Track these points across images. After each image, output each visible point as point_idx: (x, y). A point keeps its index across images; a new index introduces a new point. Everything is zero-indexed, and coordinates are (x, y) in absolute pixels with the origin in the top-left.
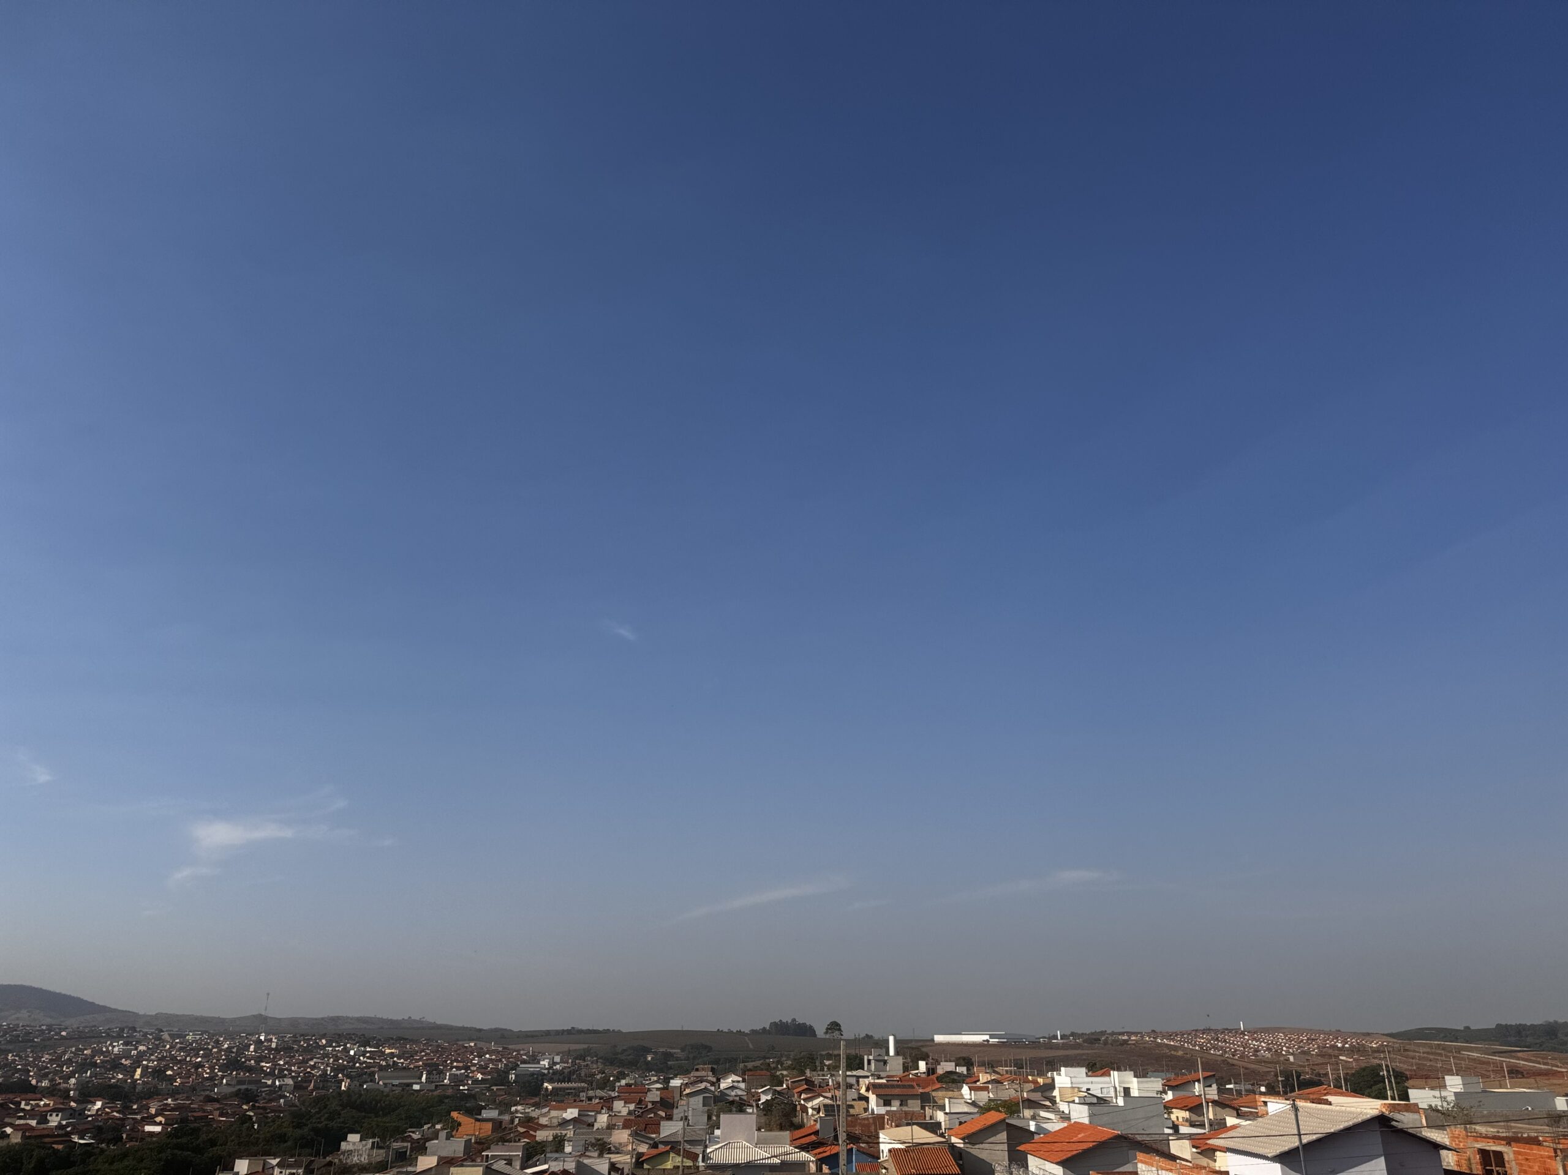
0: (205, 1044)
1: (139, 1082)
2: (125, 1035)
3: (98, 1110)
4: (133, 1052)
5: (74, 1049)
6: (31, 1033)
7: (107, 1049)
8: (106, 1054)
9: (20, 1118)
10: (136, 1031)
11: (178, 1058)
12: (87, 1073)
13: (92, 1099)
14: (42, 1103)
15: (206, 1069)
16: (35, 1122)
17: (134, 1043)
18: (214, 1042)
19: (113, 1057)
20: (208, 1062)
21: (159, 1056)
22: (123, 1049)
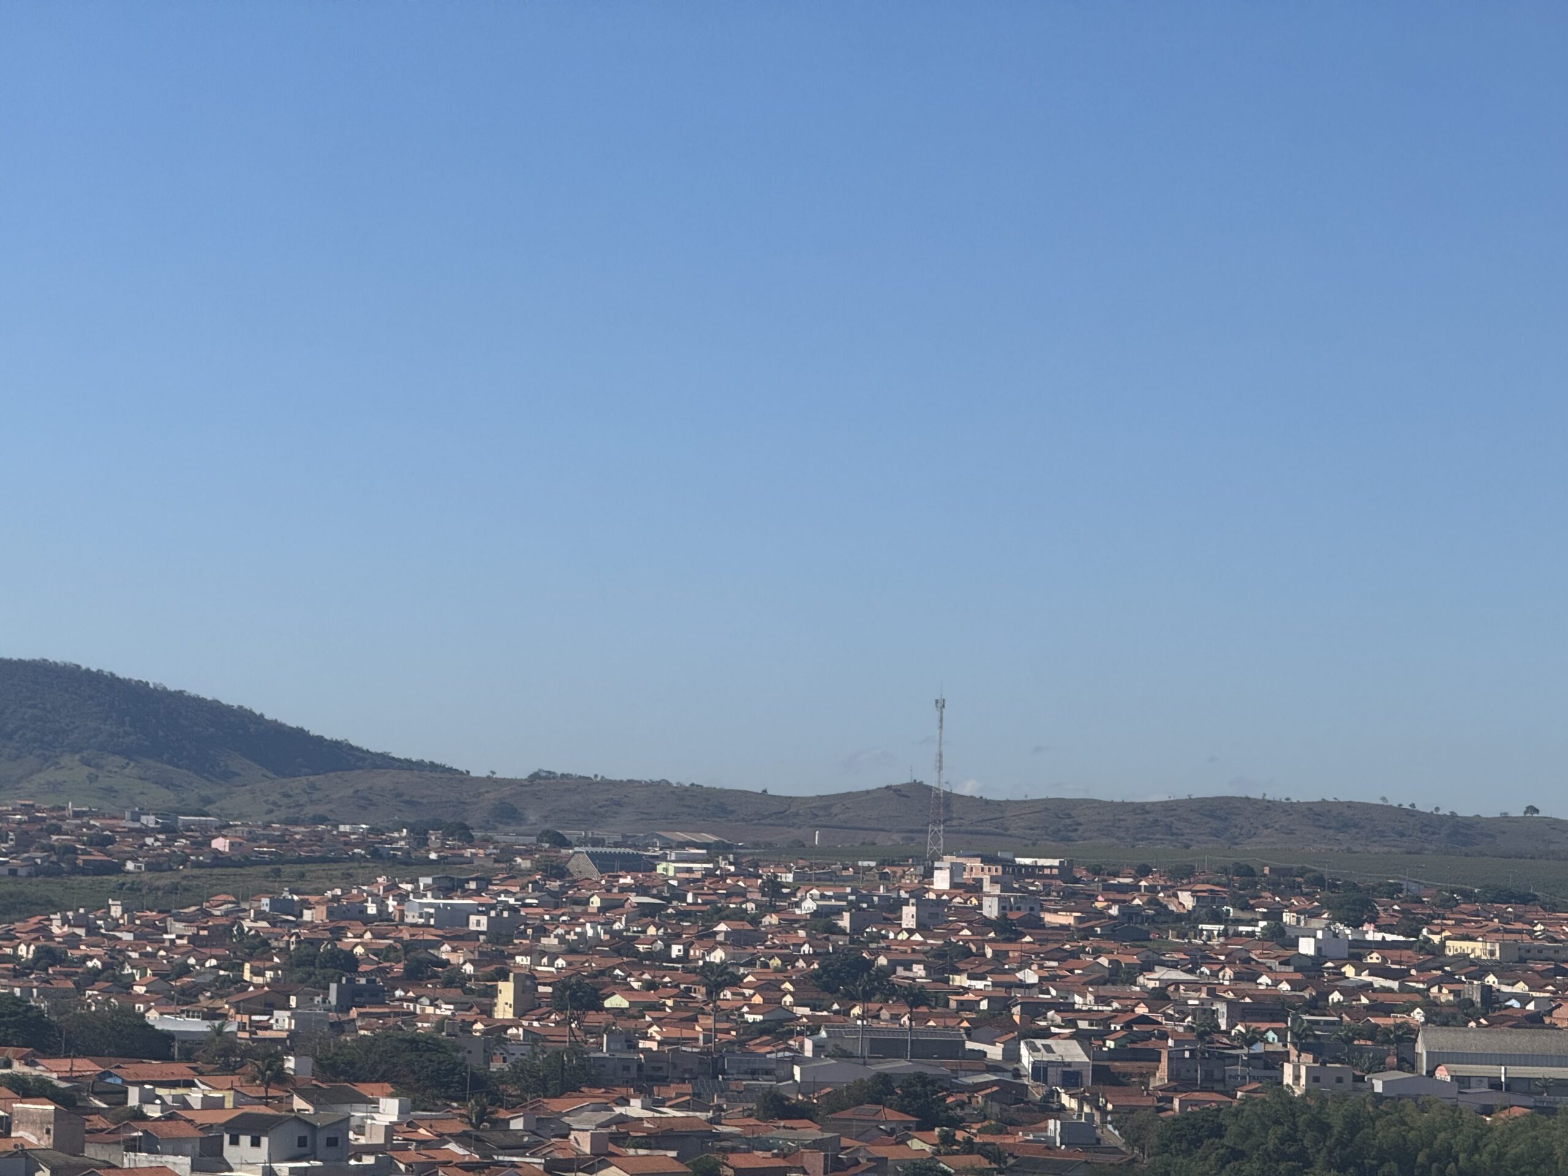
0: (728, 895)
1: (512, 1031)
2: (434, 855)
3: (390, 1130)
4: (473, 919)
5: (265, 903)
6: (111, 840)
7: (381, 904)
8: (383, 926)
9: (133, 1146)
10: (470, 841)
11: (641, 948)
12: (326, 994)
13: (363, 1088)
14: (195, 1096)
15: (748, 992)
16: (188, 1160)
17: (473, 885)
18: (761, 889)
19: (406, 936)
20: (751, 964)
21: (572, 937)
22: (436, 907)
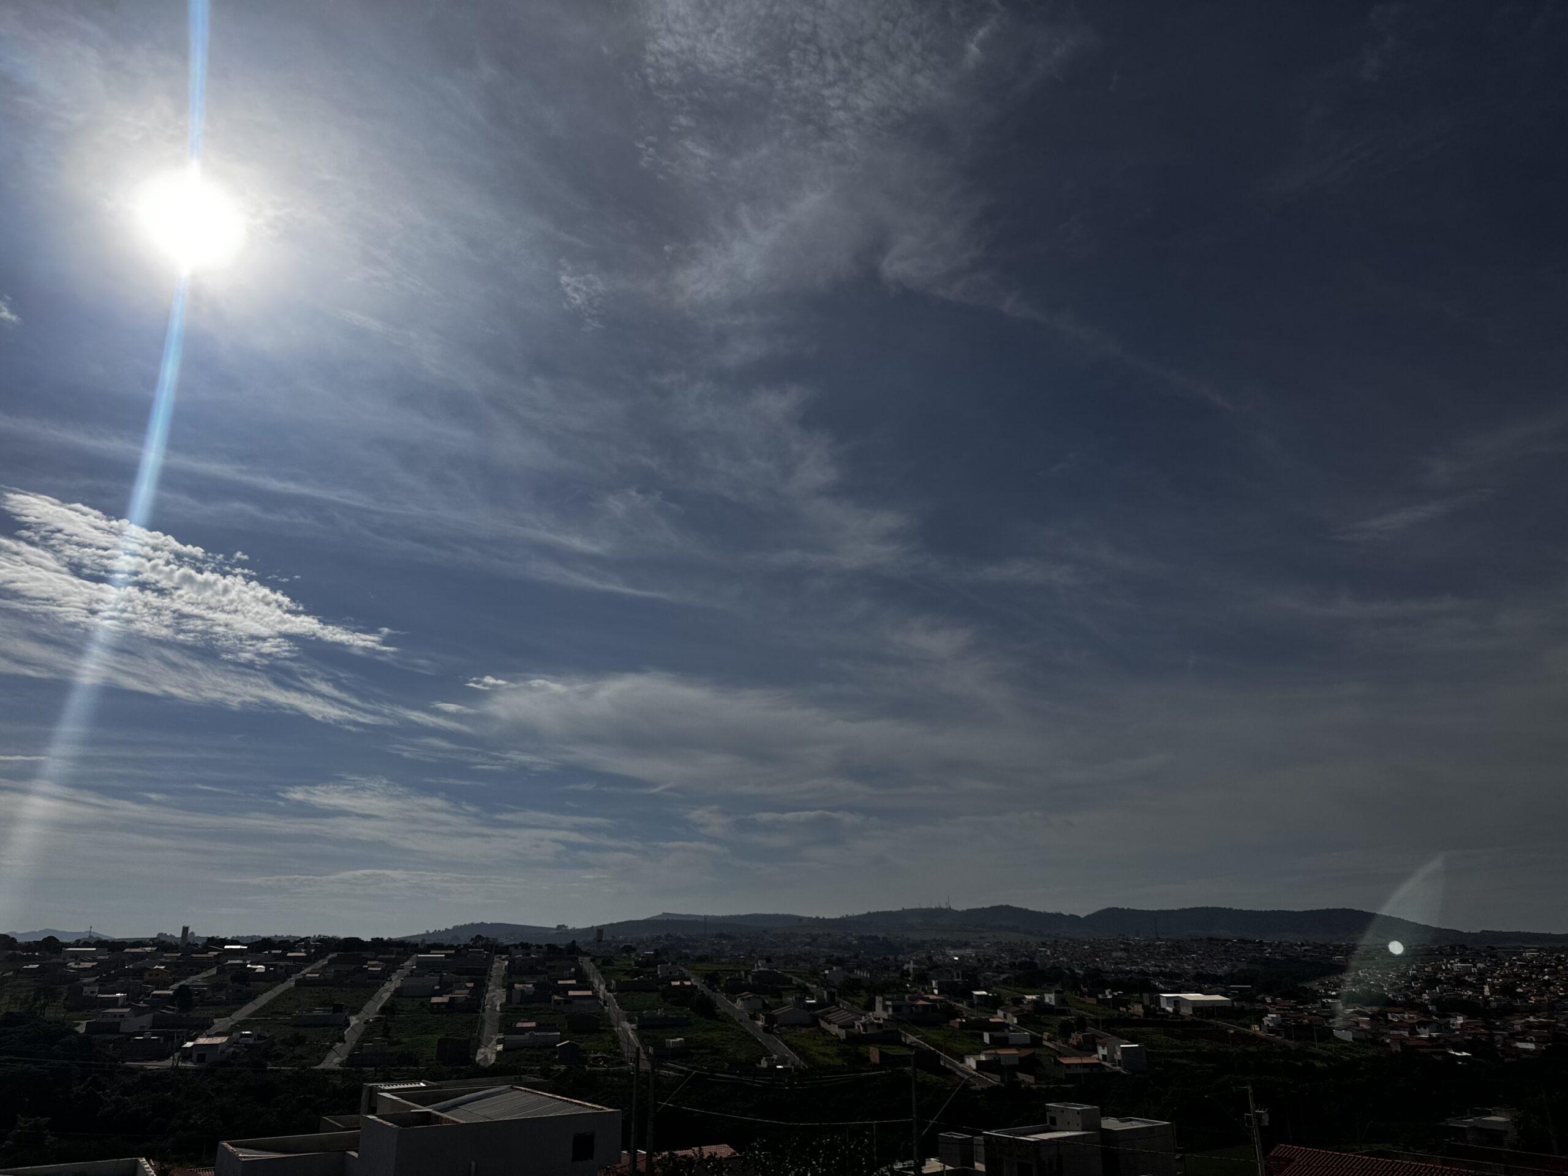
0: (1546, 961)
1: (1491, 998)
2: (1458, 953)
3: (1461, 1024)
4: (1473, 969)
5: (1414, 966)
6: (1370, 952)
7: (1446, 967)
8: (1448, 972)
9: (1392, 1029)
10: (1467, 949)
11: (1523, 976)
12: (1436, 989)
13: (1452, 1014)
14: (1406, 1016)
15: (1558, 987)
16: (1407, 1033)
17: (1470, 961)
18: (1556, 959)
19: (1454, 974)
20: (1557, 979)
21: (1502, 973)
22: (1462, 966)
